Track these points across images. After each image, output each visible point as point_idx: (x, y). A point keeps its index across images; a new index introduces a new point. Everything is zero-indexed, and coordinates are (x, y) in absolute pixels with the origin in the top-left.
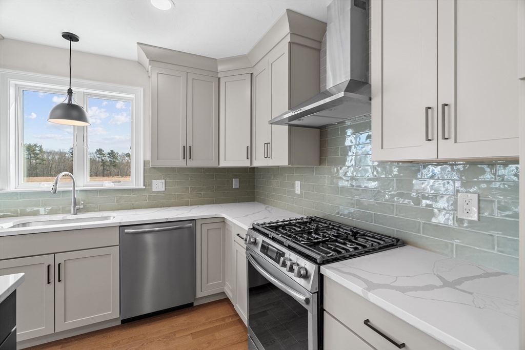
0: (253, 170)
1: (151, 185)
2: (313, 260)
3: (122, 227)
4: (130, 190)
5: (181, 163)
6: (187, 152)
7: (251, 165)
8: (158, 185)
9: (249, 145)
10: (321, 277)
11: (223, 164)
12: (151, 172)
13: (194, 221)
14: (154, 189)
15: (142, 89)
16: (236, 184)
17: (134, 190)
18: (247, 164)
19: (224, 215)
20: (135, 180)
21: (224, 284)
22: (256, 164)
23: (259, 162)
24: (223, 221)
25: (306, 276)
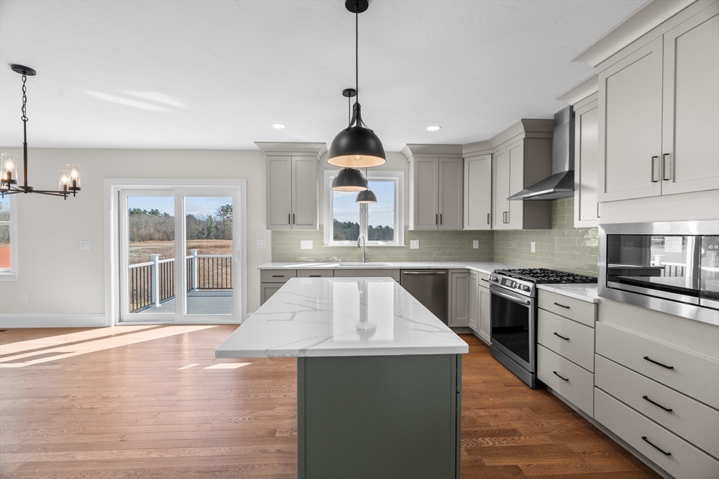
0: (492, 233)
1: (409, 244)
2: (532, 281)
3: (401, 270)
4: (395, 247)
5: (434, 227)
6: (439, 219)
7: (491, 228)
8: (415, 244)
9: (490, 213)
10: (536, 290)
11: (466, 228)
12: (410, 235)
13: (446, 270)
14: (411, 248)
15: (403, 173)
16: (476, 244)
17: (399, 247)
18: (488, 228)
19: (469, 267)
20: (398, 240)
21: (468, 320)
22: (495, 228)
23: (499, 226)
24: (468, 272)
25: (528, 290)
